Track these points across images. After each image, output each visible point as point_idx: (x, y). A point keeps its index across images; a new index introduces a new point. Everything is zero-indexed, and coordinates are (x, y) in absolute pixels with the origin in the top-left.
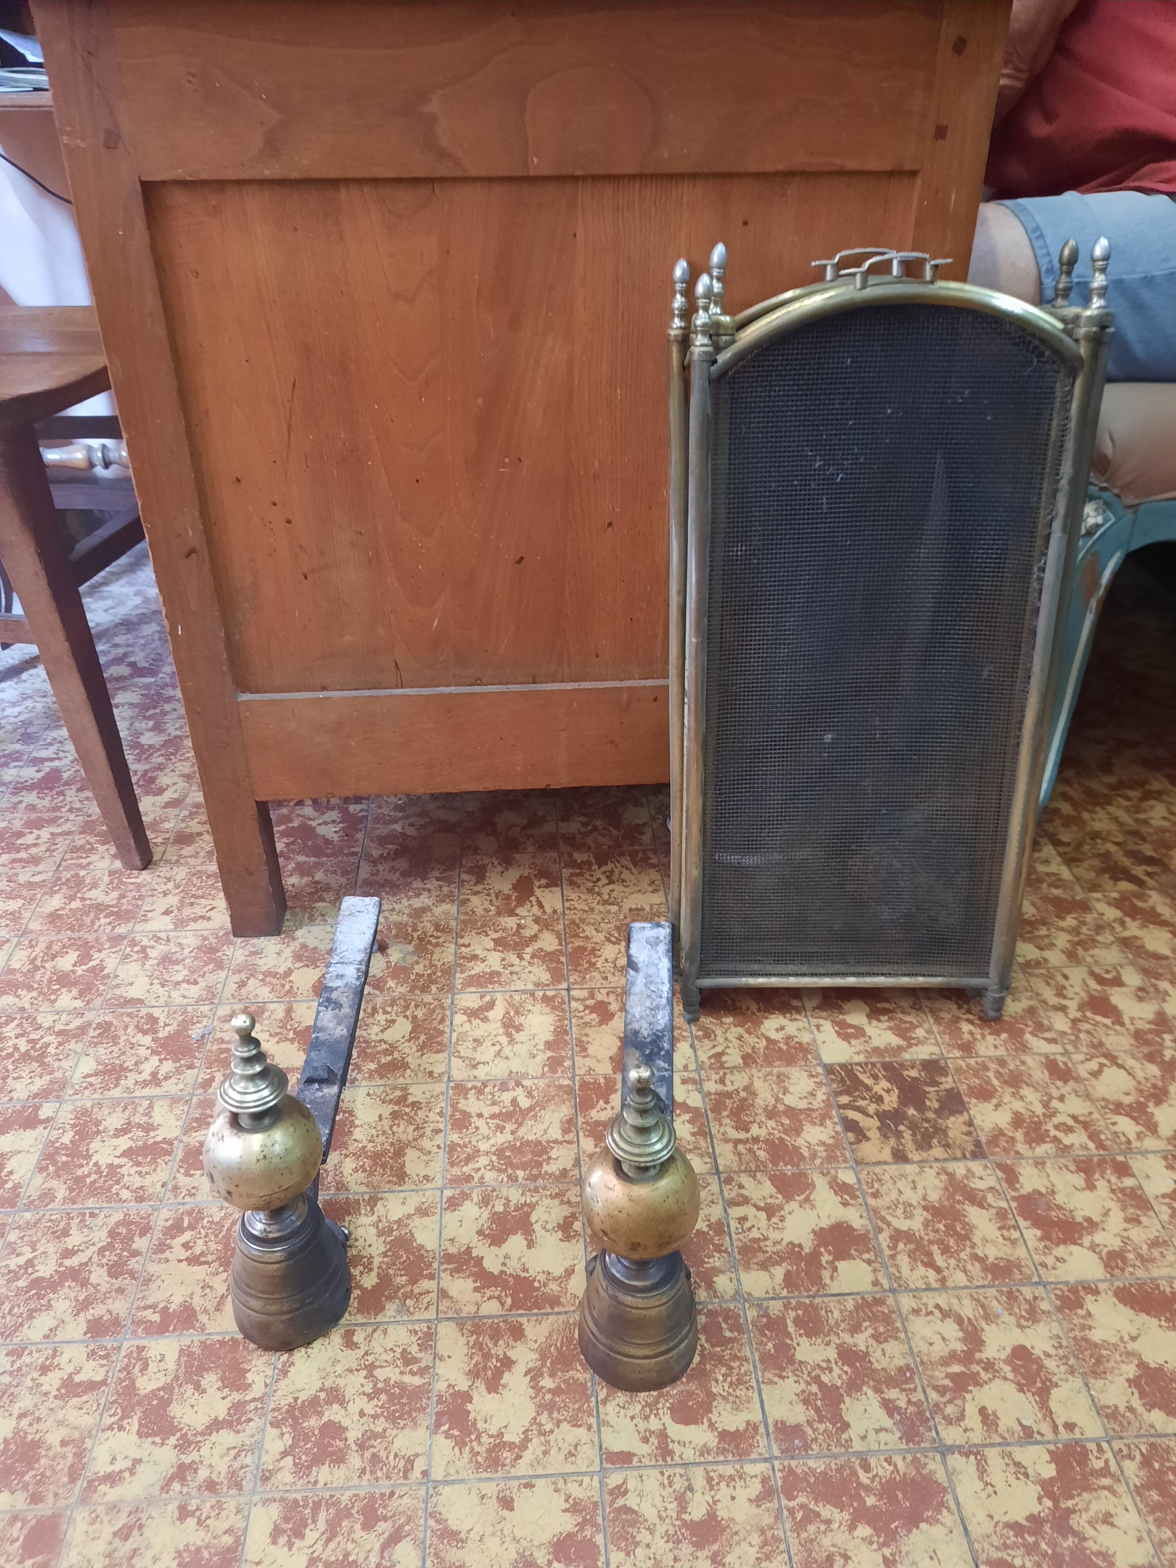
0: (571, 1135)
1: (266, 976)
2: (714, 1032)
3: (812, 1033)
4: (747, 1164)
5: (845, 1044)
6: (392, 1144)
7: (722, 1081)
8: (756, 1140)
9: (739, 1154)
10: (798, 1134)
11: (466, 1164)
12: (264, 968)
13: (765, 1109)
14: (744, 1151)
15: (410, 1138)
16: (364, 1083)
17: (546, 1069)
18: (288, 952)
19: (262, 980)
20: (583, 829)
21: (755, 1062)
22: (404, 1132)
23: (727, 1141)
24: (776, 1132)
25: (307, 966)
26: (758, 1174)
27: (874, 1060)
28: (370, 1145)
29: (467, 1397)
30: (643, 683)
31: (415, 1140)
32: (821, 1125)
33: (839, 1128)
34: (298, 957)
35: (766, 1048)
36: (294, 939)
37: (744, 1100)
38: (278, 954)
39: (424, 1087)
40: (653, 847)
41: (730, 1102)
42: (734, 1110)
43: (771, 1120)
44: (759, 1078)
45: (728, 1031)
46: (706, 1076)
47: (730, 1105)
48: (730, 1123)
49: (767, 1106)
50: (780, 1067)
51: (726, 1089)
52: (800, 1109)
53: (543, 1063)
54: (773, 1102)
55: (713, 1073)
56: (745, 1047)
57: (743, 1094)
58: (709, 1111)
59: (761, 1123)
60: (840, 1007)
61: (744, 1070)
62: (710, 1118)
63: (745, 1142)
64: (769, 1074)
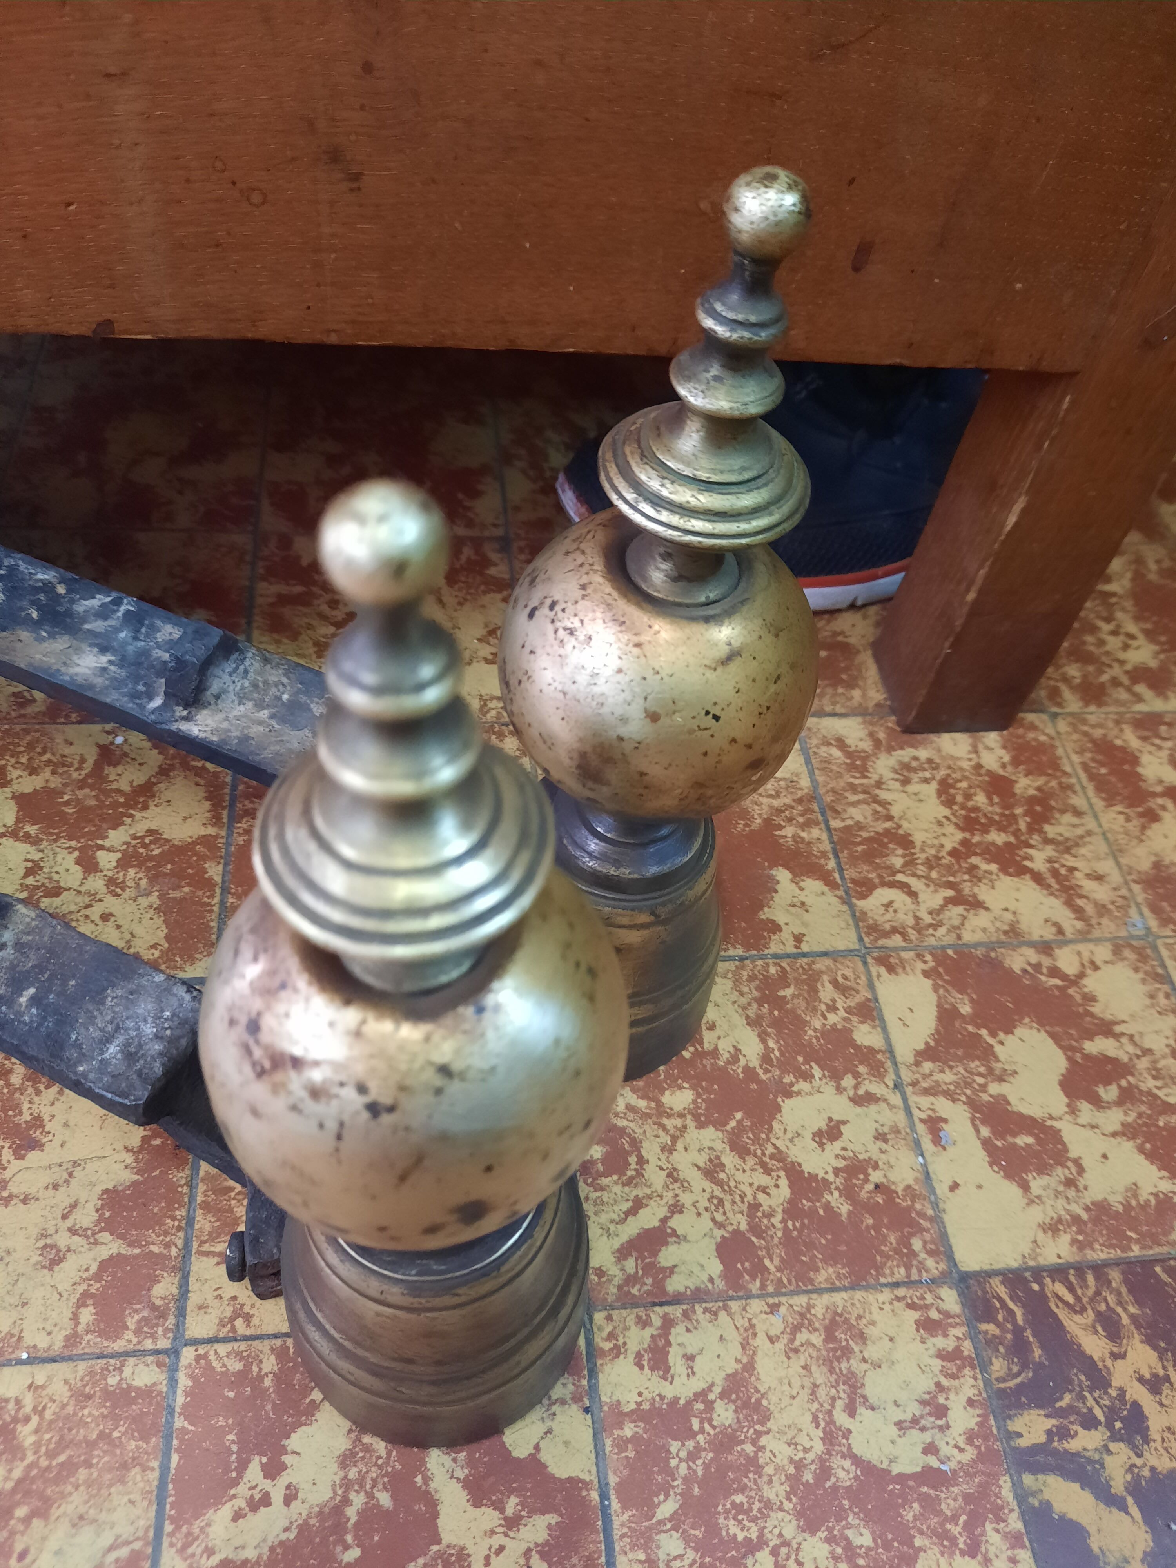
2: (636, 1144)
3: (917, 1147)
5: (1013, 1190)
7: (657, 1356)
13: (794, 1480)
17: (87, 1315)
21: (758, 1269)
27: (1099, 1254)
32: (972, 1550)
35: (792, 1210)
40: (499, 532)
41: (683, 1454)
42: (696, 1491)
43: (813, 1533)
44: (772, 1340)
45: (680, 1146)
46: (611, 1336)
47: (683, 1470)
48: (680, 1557)
49: (799, 1465)
50: (834, 1289)
51: (669, 1391)
52: (902, 1478)
53: (81, 1289)
54: (819, 1447)
55: (631, 1320)
56: (728, 1205)
57: (724, 1414)
58: (613, 1497)
59: (784, 1550)
60: (988, 1054)
61: (726, 1308)
62: (617, 1533)
64: (805, 1320)
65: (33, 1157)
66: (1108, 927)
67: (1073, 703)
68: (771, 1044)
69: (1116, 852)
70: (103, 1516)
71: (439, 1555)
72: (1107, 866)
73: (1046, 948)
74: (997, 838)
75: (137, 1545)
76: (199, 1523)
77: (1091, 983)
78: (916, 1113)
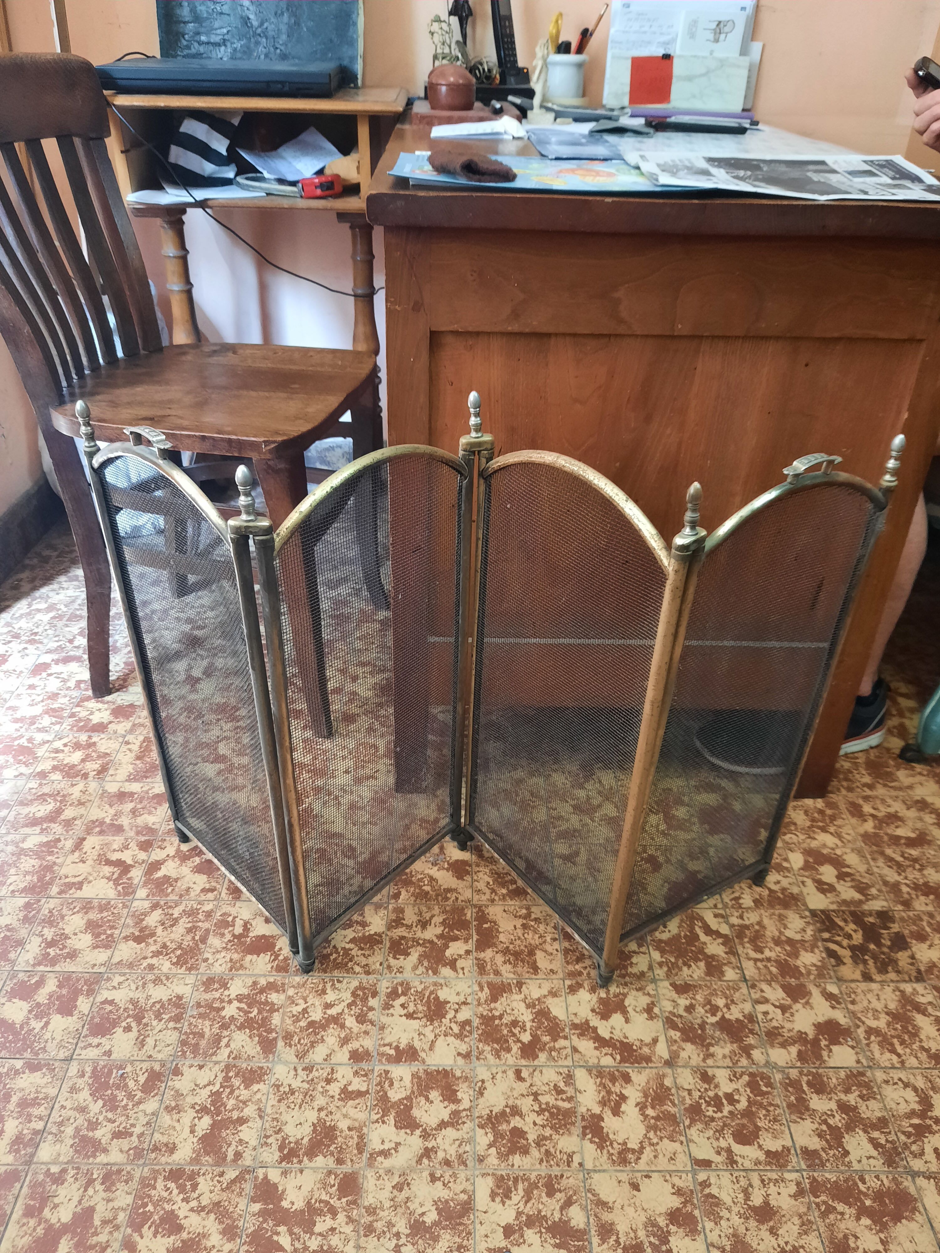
0: (644, 948)
3: (799, 887)
4: (765, 975)
5: (822, 896)
6: (526, 946)
7: (741, 917)
8: (769, 960)
9: (758, 969)
10: (797, 957)
12: (419, 817)
13: (773, 938)
14: (761, 967)
15: (537, 943)
16: (501, 903)
18: (433, 806)
21: (762, 905)
22: (533, 939)
23: (749, 959)
24: (782, 955)
26: (773, 983)
27: (843, 908)
28: (512, 946)
29: (600, 1118)
31: (541, 944)
32: (812, 952)
33: (824, 955)
35: (769, 896)
37: (757, 931)
41: (749, 932)
42: (752, 938)
43: (777, 946)
44: (766, 917)
46: (730, 913)
47: (749, 935)
48: (750, 947)
49: (774, 936)
50: (780, 909)
51: (744, 923)
52: (796, 940)
54: (778, 934)
55: (734, 911)
57: (757, 927)
58: (735, 937)
59: (771, 948)
60: (817, 870)
61: (755, 910)
62: (736, 943)
63: (761, 960)
64: (774, 914)
66: (850, 845)
67: (844, 792)
69: (854, 828)
72: (851, 832)
73: (833, 849)
74: (820, 824)
77: (845, 857)
78: (799, 880)
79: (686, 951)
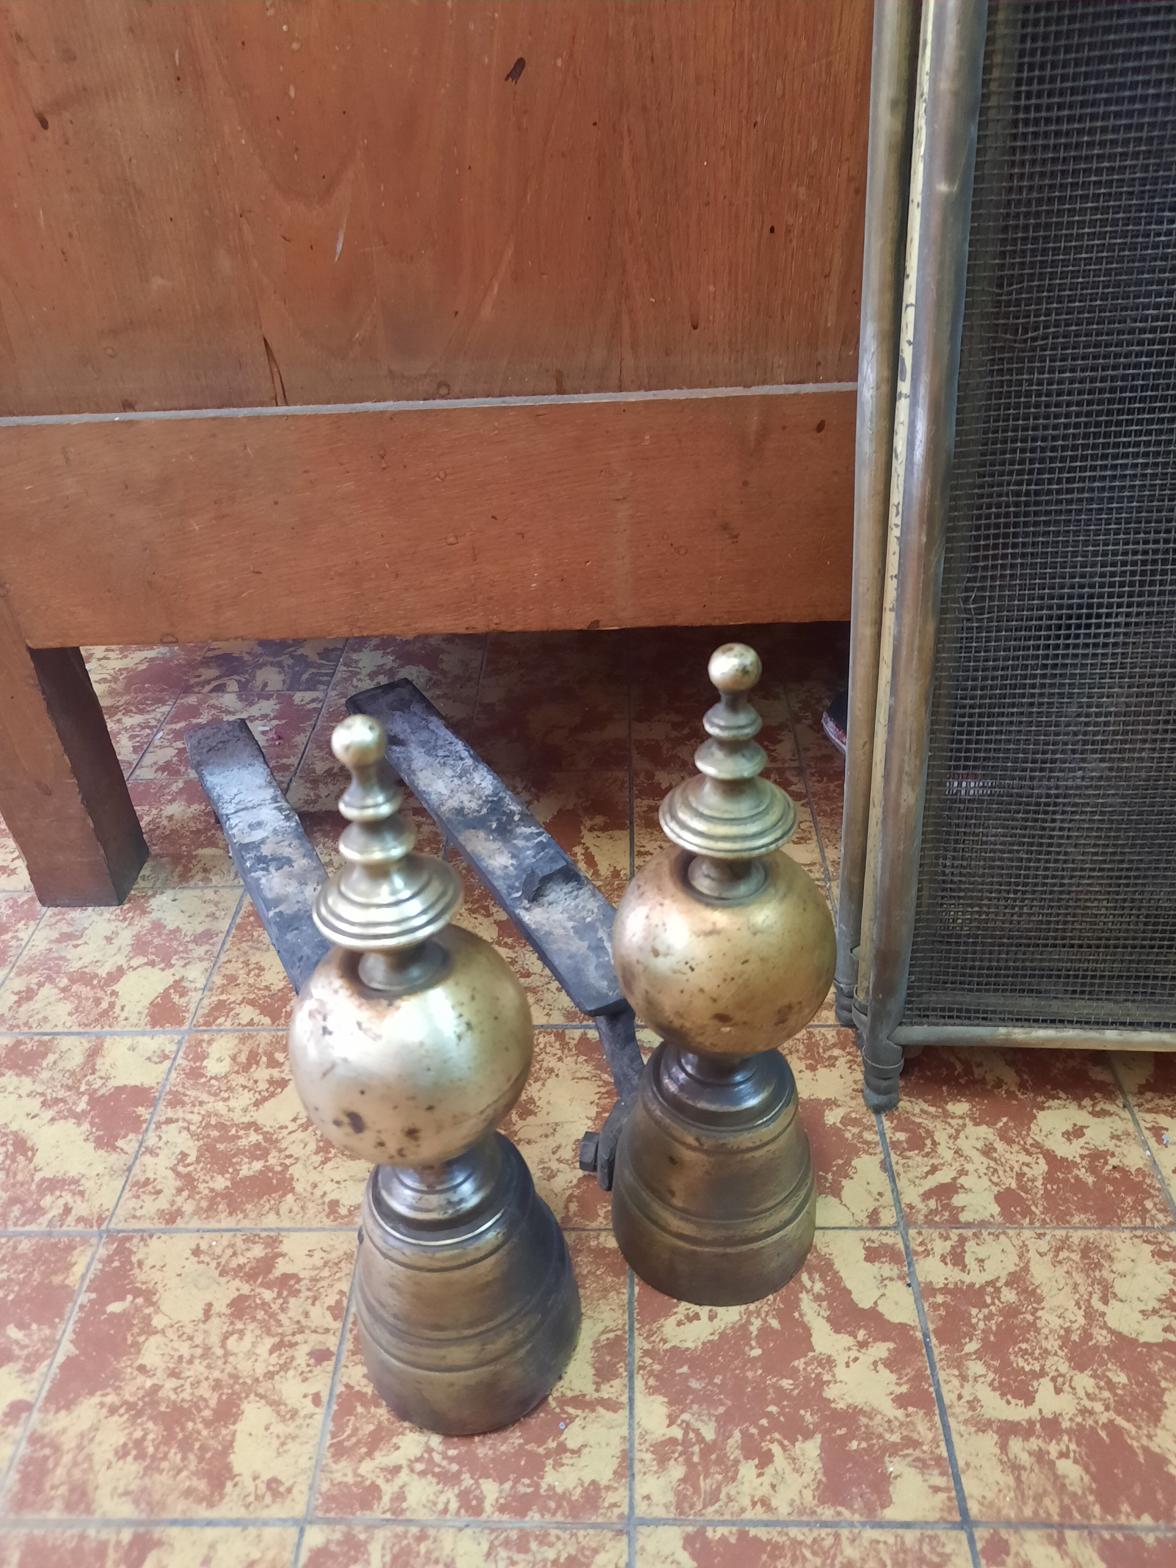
0: (616, 1383)
1: (73, 981)
2: (930, 1134)
3: (1145, 1145)
4: (1038, 1498)
6: (217, 1385)
7: (957, 1258)
8: (1051, 1427)
9: (1015, 1468)
10: (1155, 1417)
11: (370, 1454)
12: (76, 965)
13: (1065, 1340)
14: (1025, 1459)
15: (260, 1370)
16: (195, 1223)
18: (126, 937)
19: (64, 990)
20: (674, 734)
21: (1027, 1212)
22: (250, 1354)
23: (983, 1426)
24: (1098, 1407)
25: (152, 964)
26: (1071, 1535)
28: (171, 1383)
30: (793, 389)
31: (270, 1375)
34: (140, 946)
35: (1049, 1178)
36: (144, 912)
37: (1011, 1312)
38: (109, 939)
39: (313, 1240)
40: (796, 764)
41: (981, 1316)
42: (992, 1338)
43: (1082, 1371)
44: (1041, 1255)
45: (962, 1135)
46: (921, 1244)
47: (981, 1325)
48: (985, 1376)
49: (1068, 1331)
50: (1085, 1228)
51: (967, 1279)
52: (1146, 1345)
53: (569, 1192)
54: (1082, 1321)
55: (936, 1235)
56: (1001, 1173)
57: (1009, 1296)
58: (932, 1337)
59: (1060, 1380)
61: (1004, 1233)
62: (937, 1358)
63: (1025, 1430)
64: (1063, 1245)
65: (531, 1119)
68: (1025, 1077)
70: (596, 1315)
71: (814, 1358)
75: (619, 1333)
76: (655, 1326)
78: (1142, 1124)
79: (760, 1396)
